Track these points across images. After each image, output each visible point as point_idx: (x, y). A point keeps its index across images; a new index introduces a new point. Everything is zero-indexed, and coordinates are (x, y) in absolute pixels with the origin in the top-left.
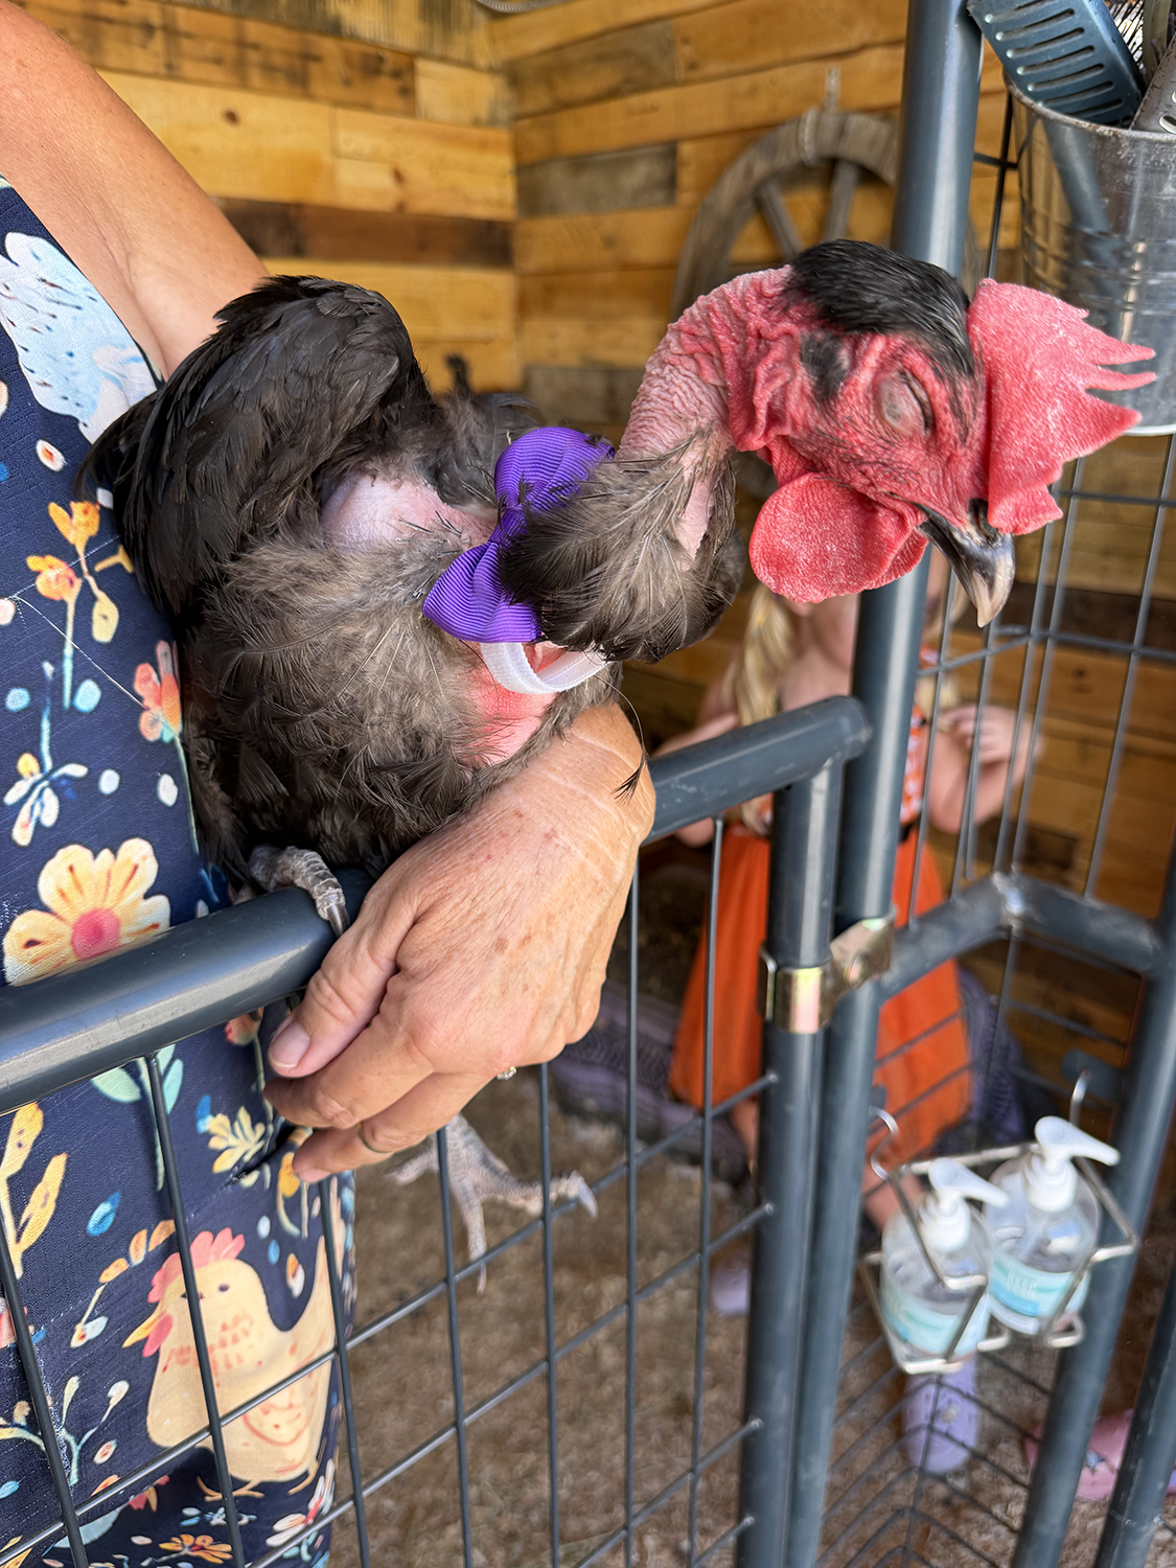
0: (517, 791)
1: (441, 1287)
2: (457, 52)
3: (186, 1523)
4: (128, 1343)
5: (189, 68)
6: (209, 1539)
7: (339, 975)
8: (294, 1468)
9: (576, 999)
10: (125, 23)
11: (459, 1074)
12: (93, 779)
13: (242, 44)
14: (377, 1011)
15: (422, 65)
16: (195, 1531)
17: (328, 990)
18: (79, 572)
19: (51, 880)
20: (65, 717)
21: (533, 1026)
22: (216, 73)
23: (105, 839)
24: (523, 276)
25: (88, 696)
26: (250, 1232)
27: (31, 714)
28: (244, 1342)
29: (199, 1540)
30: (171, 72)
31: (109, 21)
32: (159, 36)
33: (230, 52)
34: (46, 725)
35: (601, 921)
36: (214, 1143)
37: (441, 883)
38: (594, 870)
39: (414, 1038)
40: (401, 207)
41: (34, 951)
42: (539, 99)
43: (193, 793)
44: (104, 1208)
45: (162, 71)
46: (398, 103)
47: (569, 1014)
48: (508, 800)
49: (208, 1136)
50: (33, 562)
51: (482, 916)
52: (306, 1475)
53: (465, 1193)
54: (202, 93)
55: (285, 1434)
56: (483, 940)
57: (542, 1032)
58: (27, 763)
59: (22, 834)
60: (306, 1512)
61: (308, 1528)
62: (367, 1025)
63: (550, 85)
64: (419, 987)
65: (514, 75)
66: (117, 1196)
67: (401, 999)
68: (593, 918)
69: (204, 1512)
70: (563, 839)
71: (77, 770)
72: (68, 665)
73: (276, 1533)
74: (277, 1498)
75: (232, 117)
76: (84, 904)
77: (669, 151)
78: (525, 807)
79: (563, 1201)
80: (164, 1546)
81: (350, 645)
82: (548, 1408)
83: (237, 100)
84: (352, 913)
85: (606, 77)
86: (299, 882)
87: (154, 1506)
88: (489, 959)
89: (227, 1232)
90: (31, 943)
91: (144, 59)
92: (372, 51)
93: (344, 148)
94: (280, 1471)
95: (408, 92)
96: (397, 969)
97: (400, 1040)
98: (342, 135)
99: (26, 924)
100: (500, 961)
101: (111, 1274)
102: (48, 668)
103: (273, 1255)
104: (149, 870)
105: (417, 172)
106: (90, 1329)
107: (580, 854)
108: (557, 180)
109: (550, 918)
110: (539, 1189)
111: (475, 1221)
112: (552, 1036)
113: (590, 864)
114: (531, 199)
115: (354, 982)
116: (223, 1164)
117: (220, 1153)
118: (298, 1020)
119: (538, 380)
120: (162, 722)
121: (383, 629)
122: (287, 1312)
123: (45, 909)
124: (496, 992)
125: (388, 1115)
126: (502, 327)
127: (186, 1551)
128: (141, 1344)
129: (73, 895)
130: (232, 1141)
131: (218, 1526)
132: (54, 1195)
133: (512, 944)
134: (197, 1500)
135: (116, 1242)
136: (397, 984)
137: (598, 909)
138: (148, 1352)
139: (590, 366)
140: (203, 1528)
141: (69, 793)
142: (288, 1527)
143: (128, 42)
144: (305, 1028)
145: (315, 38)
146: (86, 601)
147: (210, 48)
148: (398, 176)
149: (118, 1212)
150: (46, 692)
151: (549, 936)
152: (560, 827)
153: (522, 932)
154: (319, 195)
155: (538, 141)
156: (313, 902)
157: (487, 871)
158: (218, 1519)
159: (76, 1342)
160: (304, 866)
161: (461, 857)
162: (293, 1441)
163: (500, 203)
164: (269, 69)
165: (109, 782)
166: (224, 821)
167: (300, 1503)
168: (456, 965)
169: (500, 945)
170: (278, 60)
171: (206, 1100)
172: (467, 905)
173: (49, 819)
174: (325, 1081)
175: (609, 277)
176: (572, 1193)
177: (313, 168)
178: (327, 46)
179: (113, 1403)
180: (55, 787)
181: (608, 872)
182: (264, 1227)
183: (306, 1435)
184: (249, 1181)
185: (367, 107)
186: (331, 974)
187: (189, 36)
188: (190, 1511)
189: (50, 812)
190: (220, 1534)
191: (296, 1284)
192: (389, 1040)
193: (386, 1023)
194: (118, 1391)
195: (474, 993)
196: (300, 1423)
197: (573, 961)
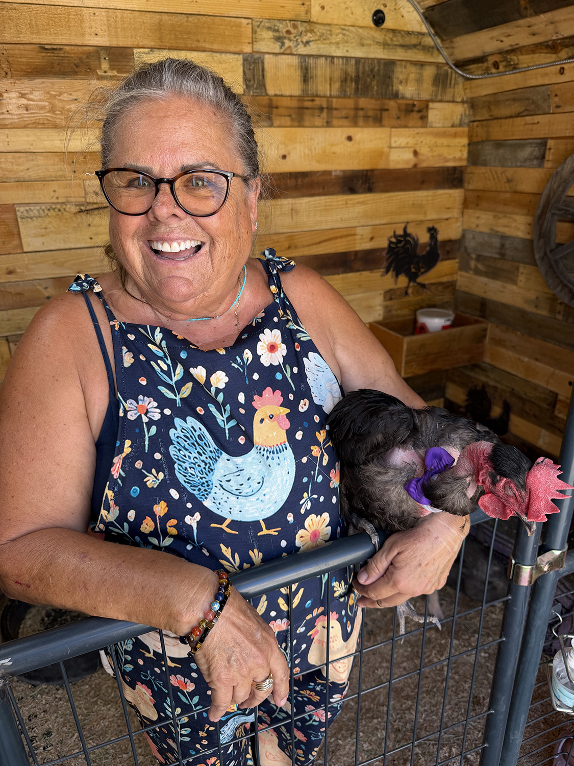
0: (429, 523)
1: (391, 641)
2: (448, 97)
3: (310, 687)
4: (308, 635)
5: (335, 122)
6: (314, 694)
7: (377, 561)
8: (342, 680)
9: (439, 581)
10: (312, 108)
11: (405, 594)
12: (319, 498)
13: (357, 109)
14: (385, 573)
15: (431, 105)
16: (311, 690)
17: (374, 565)
18: (321, 449)
19: (307, 522)
20: (315, 484)
21: (426, 586)
22: (345, 122)
23: (319, 513)
24: (467, 190)
25: (320, 479)
26: (340, 614)
27: (308, 483)
28: (335, 642)
29: (311, 693)
30: (329, 124)
31: (307, 108)
32: (325, 111)
33: (352, 113)
34: (310, 486)
35: (449, 561)
36: (335, 589)
37: (406, 546)
38: (448, 548)
39: (395, 584)
40: (415, 166)
41: (302, 539)
42: (484, 114)
43: (340, 500)
44: (309, 602)
45: (325, 124)
46: (420, 123)
47: (436, 584)
48: (427, 526)
49: (334, 587)
50: (312, 448)
51: (416, 557)
52: (344, 683)
53: (400, 613)
54: (340, 130)
55: (341, 670)
56: (415, 563)
57: (428, 588)
58: (305, 495)
59: (302, 511)
60: (342, 695)
61: (341, 699)
62: (383, 576)
63: (490, 109)
64: (397, 572)
65: (473, 104)
66: (312, 599)
67: (392, 573)
68: (447, 560)
69: (315, 685)
70: (440, 539)
71: (315, 496)
72: (317, 472)
73: (333, 698)
74: (336, 688)
75: (350, 138)
76: (314, 528)
77: (543, 143)
78: (431, 529)
79: (431, 623)
80: (301, 692)
81: (388, 490)
82: (418, 685)
83: (352, 131)
84: (381, 545)
85: (516, 108)
86: (368, 532)
87: (301, 680)
88: (416, 568)
89: (335, 612)
90: (302, 537)
91: (318, 121)
92: (411, 102)
93: (393, 145)
94: (338, 680)
95: (424, 118)
96: (392, 564)
97: (391, 583)
98: (393, 140)
99: (301, 532)
100: (419, 569)
101: (308, 617)
102: (312, 472)
103: (345, 621)
104: (328, 520)
105: (424, 151)
106: (301, 630)
107: (445, 544)
108: (488, 151)
109: (434, 559)
110: (423, 618)
111: (402, 622)
112: (431, 589)
113: (448, 547)
114: (475, 157)
115: (380, 565)
116: (336, 595)
117: (336, 591)
118: (366, 570)
119: (469, 236)
120: (335, 483)
121: (396, 487)
122: (346, 636)
123: (306, 529)
124: (417, 577)
125: (386, 600)
126: (455, 213)
127: (307, 695)
128: (311, 636)
129: (311, 526)
130: (339, 589)
131: (318, 691)
132: (300, 597)
133: (423, 565)
134: (315, 681)
135: (310, 611)
136: (391, 568)
137: (448, 558)
138: (312, 638)
139: (494, 233)
140: (313, 690)
141: (313, 502)
142: (337, 697)
143: (313, 115)
144: (367, 573)
145: (387, 101)
146: (322, 455)
147: (344, 113)
148: (416, 153)
149: (312, 603)
150: (311, 478)
151: (433, 564)
152: (440, 536)
153: (426, 562)
154: (381, 165)
155: (481, 132)
156: (371, 539)
157: (419, 545)
158: (318, 688)
159: (298, 632)
160: (369, 528)
161: (412, 540)
162: (343, 673)
163: (460, 159)
164: (366, 117)
165: (322, 499)
166: (346, 507)
167: (340, 692)
168: (408, 568)
169: (420, 565)
170: (371, 113)
171: (334, 578)
172: (412, 553)
173: (308, 508)
174: (371, 588)
175: (508, 195)
176: (434, 622)
177: (380, 154)
178: (392, 104)
179: (302, 649)
180: (310, 500)
181: (452, 549)
182: (343, 612)
183: (347, 672)
184: (342, 600)
185: (406, 127)
186: (375, 561)
187: (336, 109)
188: (312, 684)
189: (309, 507)
190: (317, 693)
191: (349, 629)
192: (388, 583)
193: (388, 578)
194: (304, 646)
195: (412, 576)
196: (345, 668)
197: (439, 571)
